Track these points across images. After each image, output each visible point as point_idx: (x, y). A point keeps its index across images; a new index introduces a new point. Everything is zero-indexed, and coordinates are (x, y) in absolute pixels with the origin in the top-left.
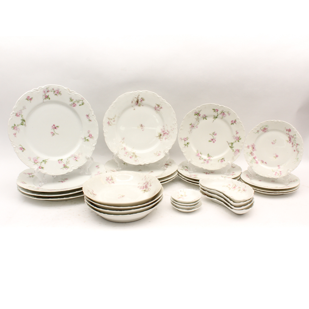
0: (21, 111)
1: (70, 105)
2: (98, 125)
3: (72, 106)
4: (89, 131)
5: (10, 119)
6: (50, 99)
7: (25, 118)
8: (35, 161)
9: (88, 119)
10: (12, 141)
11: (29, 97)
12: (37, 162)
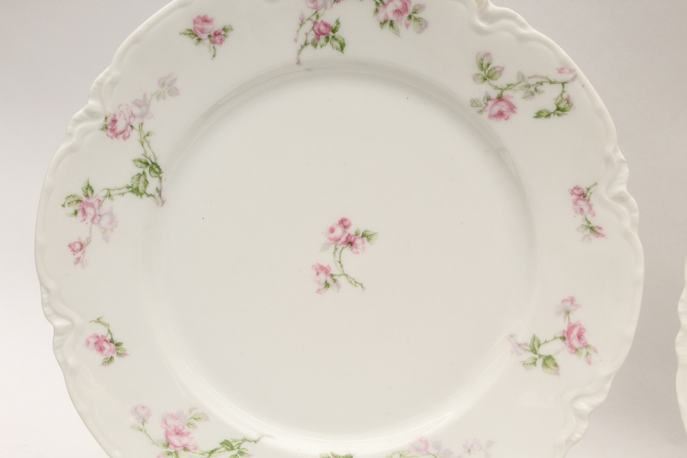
0: (143, 104)
1: (474, 103)
2: (640, 271)
3: (485, 115)
4: (572, 300)
5: (64, 146)
6: (342, 46)
7: (160, 150)
8: (175, 439)
9: (579, 220)
10: (48, 291)
11: (206, 20)
12: (185, 449)
